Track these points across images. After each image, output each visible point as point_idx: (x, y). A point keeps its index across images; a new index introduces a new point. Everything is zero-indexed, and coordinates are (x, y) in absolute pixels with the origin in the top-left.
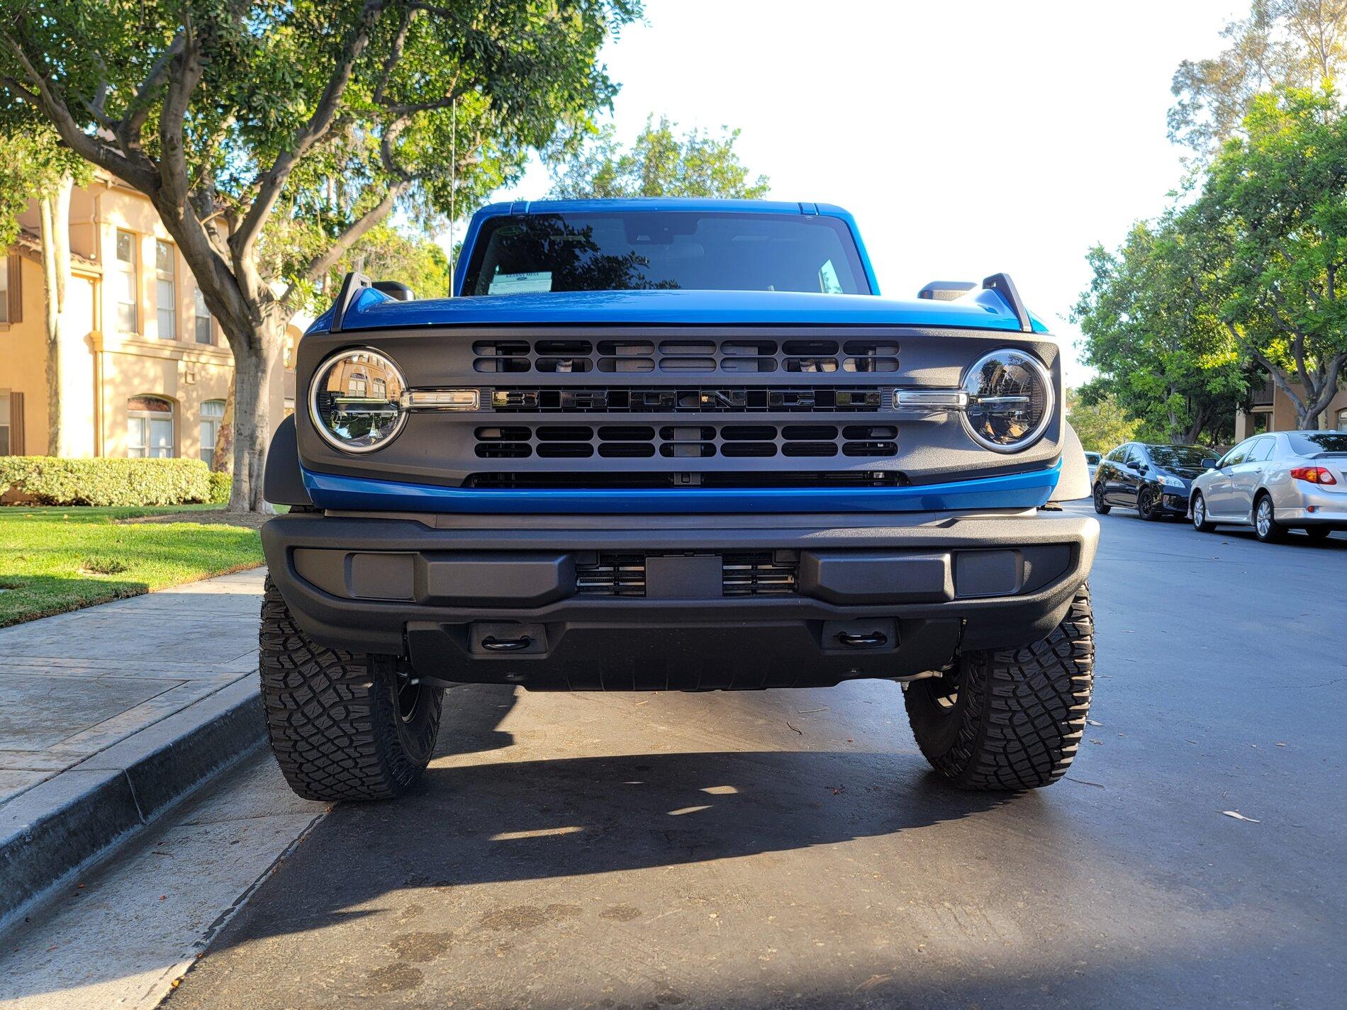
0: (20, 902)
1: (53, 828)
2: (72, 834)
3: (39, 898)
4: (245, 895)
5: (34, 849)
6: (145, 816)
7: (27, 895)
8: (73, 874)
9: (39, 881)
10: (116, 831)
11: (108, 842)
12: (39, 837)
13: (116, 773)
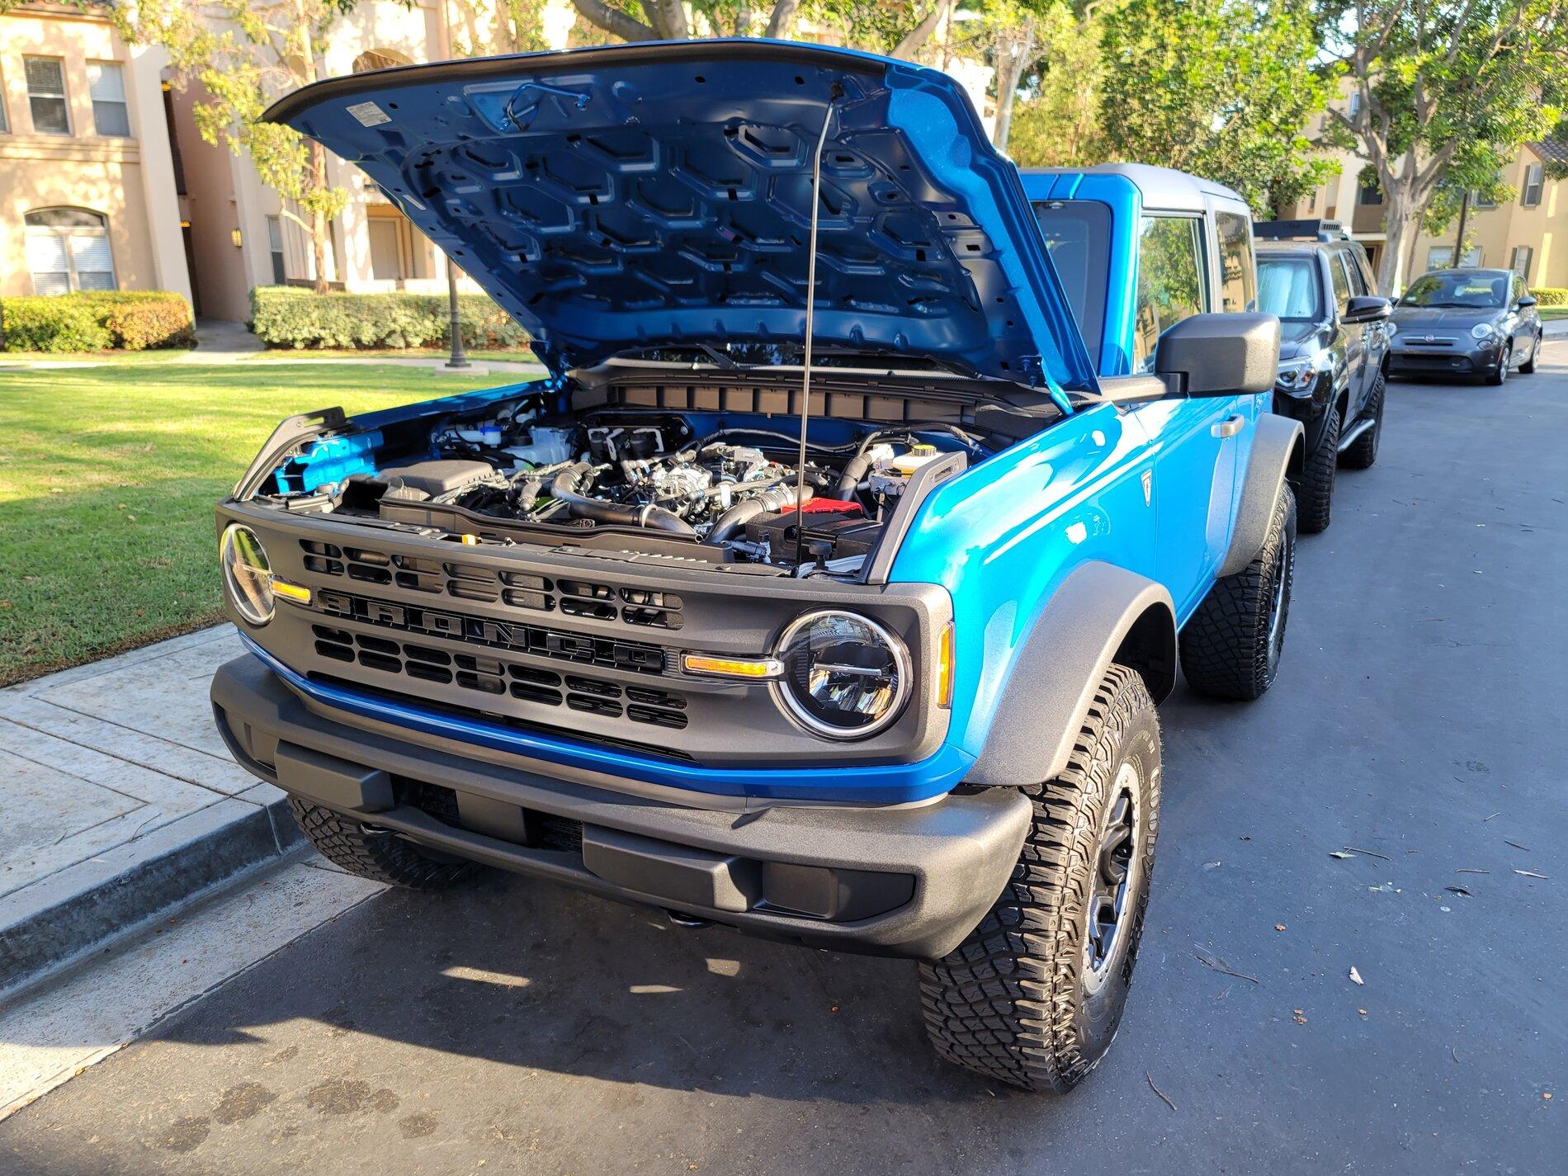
0: (104, 934)
1: (158, 869)
2: (180, 872)
3: (127, 930)
4: (221, 983)
5: (131, 888)
6: (283, 847)
7: (114, 928)
8: (176, 906)
9: (128, 917)
10: (241, 864)
11: (227, 874)
12: (139, 878)
13: (257, 808)
